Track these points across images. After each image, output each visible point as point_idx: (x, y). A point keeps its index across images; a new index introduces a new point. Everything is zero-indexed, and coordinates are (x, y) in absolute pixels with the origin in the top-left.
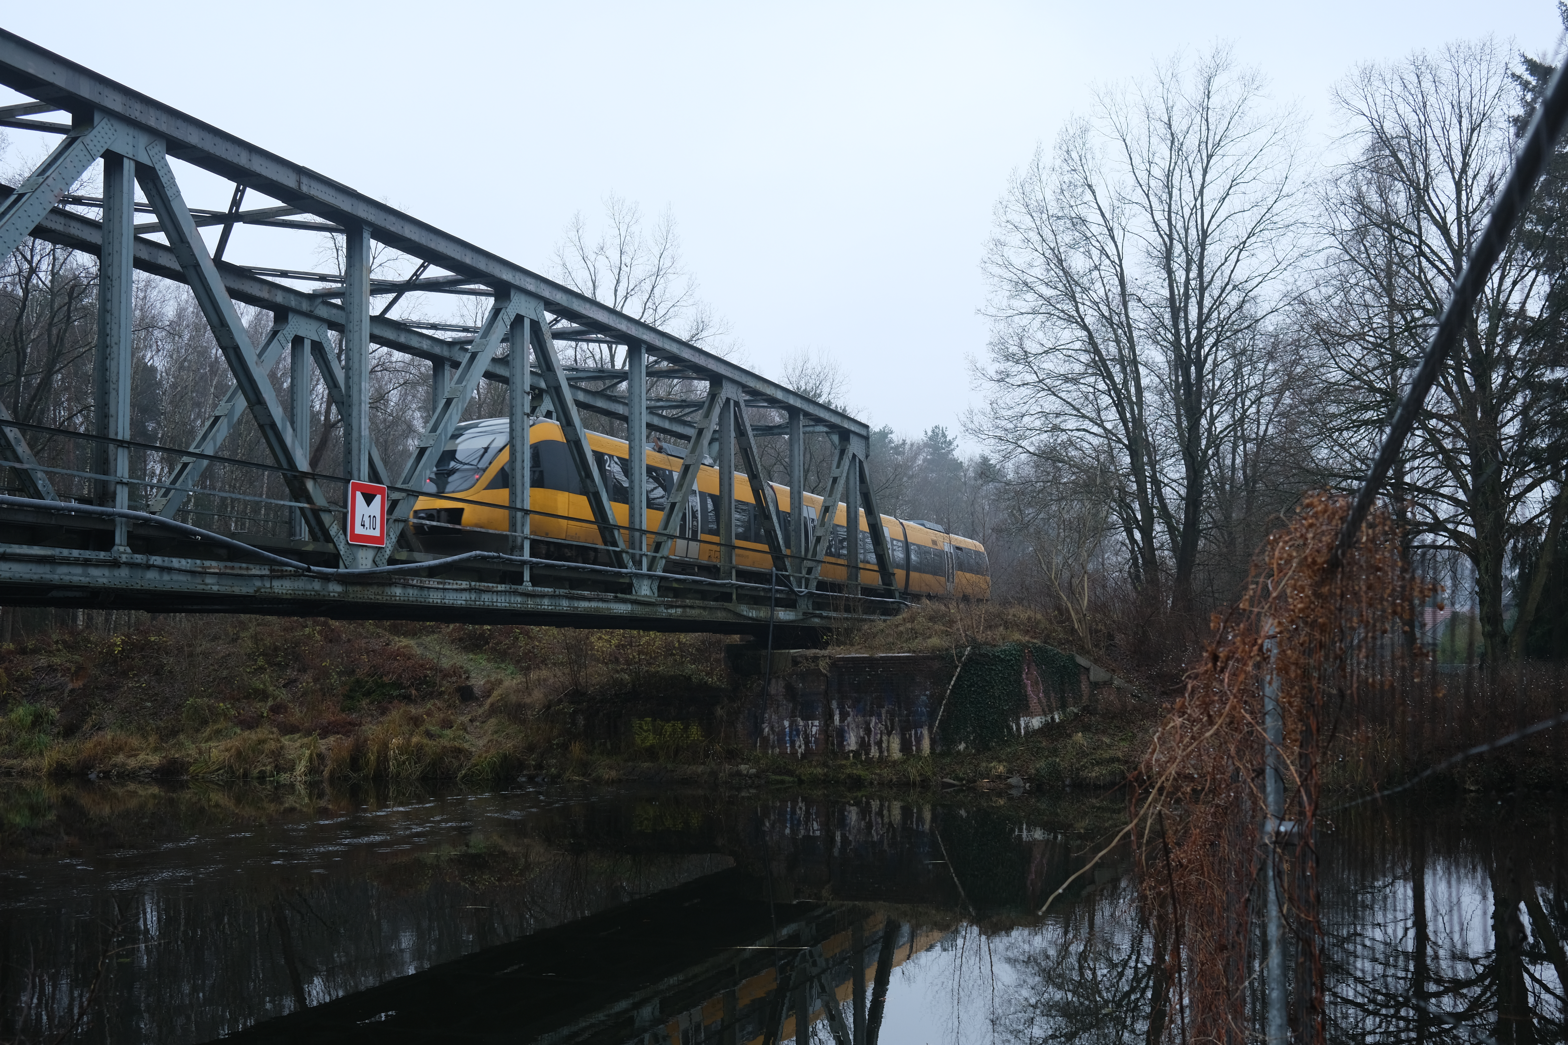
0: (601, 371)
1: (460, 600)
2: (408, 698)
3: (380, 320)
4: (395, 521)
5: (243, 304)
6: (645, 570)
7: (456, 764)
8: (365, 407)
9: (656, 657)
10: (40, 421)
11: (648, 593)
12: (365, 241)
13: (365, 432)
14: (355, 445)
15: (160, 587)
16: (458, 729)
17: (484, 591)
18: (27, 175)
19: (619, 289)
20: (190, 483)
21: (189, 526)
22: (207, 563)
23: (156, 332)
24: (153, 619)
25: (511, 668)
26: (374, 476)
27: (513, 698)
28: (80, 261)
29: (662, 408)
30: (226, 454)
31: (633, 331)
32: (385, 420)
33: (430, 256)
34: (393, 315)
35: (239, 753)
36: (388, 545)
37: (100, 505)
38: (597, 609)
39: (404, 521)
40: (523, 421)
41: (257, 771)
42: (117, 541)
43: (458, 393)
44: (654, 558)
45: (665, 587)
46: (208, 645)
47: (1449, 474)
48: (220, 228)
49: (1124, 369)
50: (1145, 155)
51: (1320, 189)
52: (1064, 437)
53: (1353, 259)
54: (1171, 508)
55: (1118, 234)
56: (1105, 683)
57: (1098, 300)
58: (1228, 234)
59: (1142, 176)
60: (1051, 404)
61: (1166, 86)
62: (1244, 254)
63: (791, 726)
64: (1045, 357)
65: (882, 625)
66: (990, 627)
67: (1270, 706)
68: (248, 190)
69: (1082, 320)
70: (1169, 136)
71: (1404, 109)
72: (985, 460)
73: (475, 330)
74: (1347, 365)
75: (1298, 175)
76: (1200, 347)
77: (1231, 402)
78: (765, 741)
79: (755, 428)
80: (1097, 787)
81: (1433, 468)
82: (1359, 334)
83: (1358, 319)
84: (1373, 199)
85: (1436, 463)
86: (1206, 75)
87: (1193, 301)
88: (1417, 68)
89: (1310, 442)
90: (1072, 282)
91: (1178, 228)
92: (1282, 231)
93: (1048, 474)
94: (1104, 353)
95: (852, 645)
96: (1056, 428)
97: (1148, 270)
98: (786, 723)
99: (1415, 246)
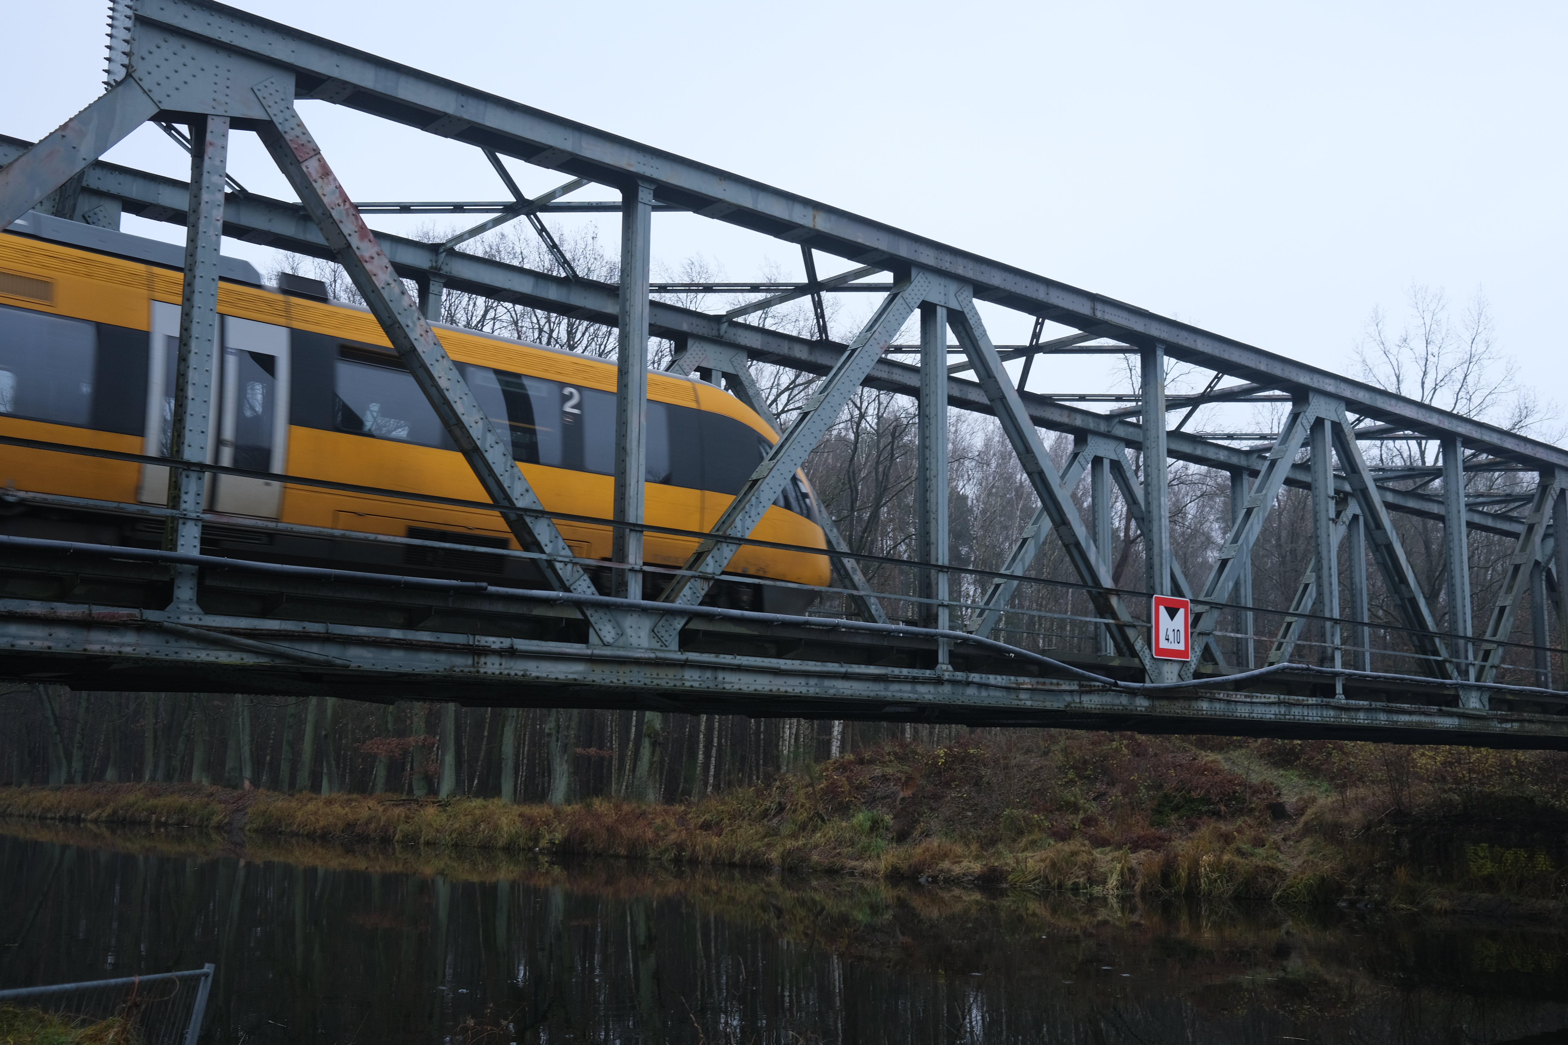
0: (1412, 469)
1: (1270, 713)
2: (1217, 815)
3: (1176, 434)
4: (1199, 634)
5: (1044, 430)
6: (1472, 681)
7: (1270, 884)
8: (1165, 522)
9: (1489, 777)
10: (870, 551)
11: (1478, 705)
12: (1158, 358)
13: (1166, 546)
14: (1156, 560)
15: (979, 703)
16: (1270, 848)
17: (1294, 705)
18: (857, 332)
19: (1427, 381)
20: (1002, 603)
21: (1001, 644)
22: (1021, 679)
23: (967, 463)
24: (971, 733)
25: (1325, 785)
26: (1177, 590)
27: (1329, 817)
28: (900, 404)
29: (1483, 504)
30: (1033, 574)
31: (1446, 424)
32: (1183, 533)
33: (1223, 367)
34: (1187, 429)
35: (1053, 864)
36: (1193, 659)
37: (924, 627)
38: (1419, 723)
39: (1208, 634)
40: (1328, 527)
41: (1071, 882)
42: (940, 659)
43: (1259, 503)
44: (1482, 668)
45: (1497, 699)
46: (1022, 758)
48: (1022, 360)
68: (1047, 322)
73: (1271, 437)
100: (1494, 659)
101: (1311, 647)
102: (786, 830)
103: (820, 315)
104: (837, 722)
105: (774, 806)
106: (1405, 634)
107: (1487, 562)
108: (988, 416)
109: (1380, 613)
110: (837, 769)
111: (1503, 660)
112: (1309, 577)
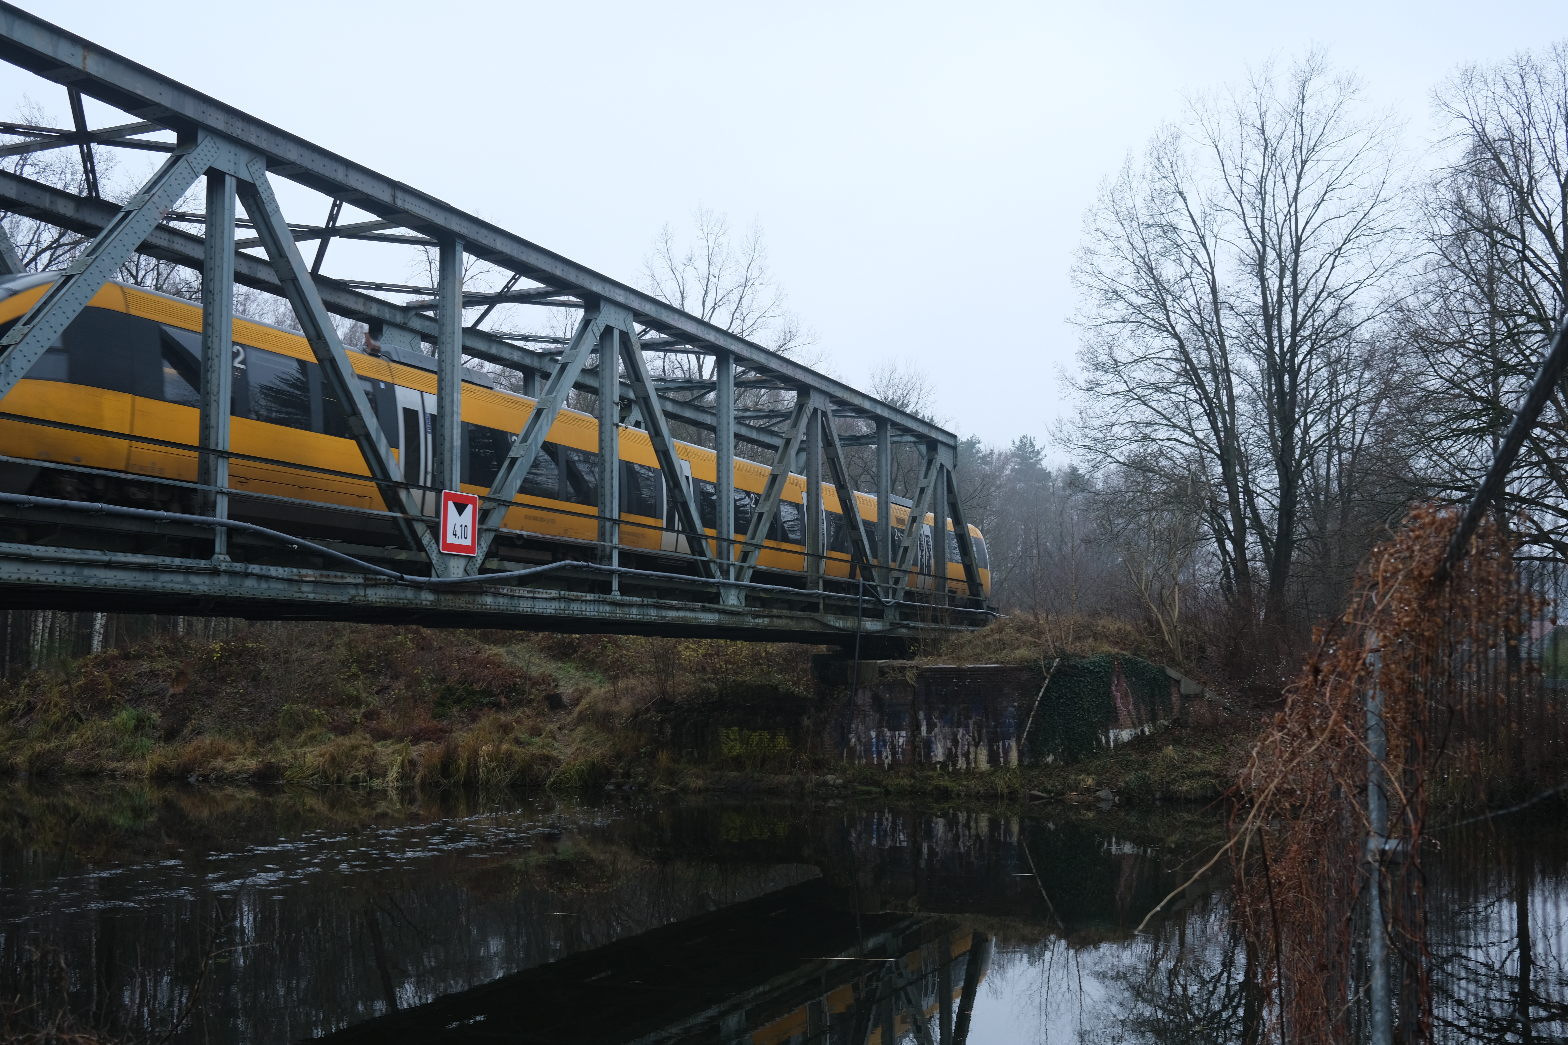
0: (690, 381)
1: (550, 608)
2: (498, 706)
3: (472, 331)
4: (487, 530)
5: (338, 317)
6: (732, 580)
7: (545, 771)
8: (457, 418)
9: (743, 667)
11: (735, 602)
12: (458, 254)
13: (457, 443)
14: (447, 455)
15: (258, 595)
16: (546, 737)
17: (573, 600)
18: (133, 192)
19: (707, 300)
21: (287, 535)
22: (304, 572)
24: (250, 626)
25: (600, 676)
27: (601, 707)
28: (183, 276)
29: (750, 418)
31: (722, 342)
33: (521, 269)
34: (484, 327)
35: (333, 759)
36: (479, 554)
37: (201, 515)
38: (685, 618)
40: (612, 431)
41: (351, 776)
42: (217, 549)
43: (549, 404)
44: (741, 568)
45: (752, 597)
46: (304, 652)
47: (1554, 484)
48: (318, 242)
49: (1215, 378)
50: (1238, 161)
51: (1418, 193)
52: (1154, 447)
53: (1453, 265)
54: (1264, 519)
55: (1210, 241)
56: (1196, 696)
57: (1189, 308)
58: (1323, 240)
59: (1235, 182)
60: (1142, 413)
61: (1259, 92)
62: (1339, 261)
63: (877, 736)
64: (1135, 367)
65: (969, 636)
66: (1078, 638)
67: (1372, 721)
68: (345, 205)
69: (1173, 328)
70: (1262, 142)
71: (1506, 110)
72: (1074, 470)
73: (564, 341)
74: (1446, 373)
75: (1395, 180)
76: (1294, 355)
77: (1325, 411)
78: (852, 751)
79: (842, 438)
80: (1188, 801)
81: (1537, 478)
82: (1459, 342)
83: (1458, 326)
84: (1474, 203)
85: (1539, 473)
86: (1300, 79)
87: (1287, 308)
88: (1521, 68)
89: (1407, 451)
90: (1163, 290)
91: (1271, 234)
92: (1379, 237)
93: (1138, 484)
94: (1195, 362)
95: (940, 656)
96: (1146, 438)
97: (1241, 278)
98: (873, 734)
99: (1518, 251)
102: (35, 731)
103: (90, 170)
104: (99, 615)
105: (21, 706)
108: (280, 298)
110: (98, 665)
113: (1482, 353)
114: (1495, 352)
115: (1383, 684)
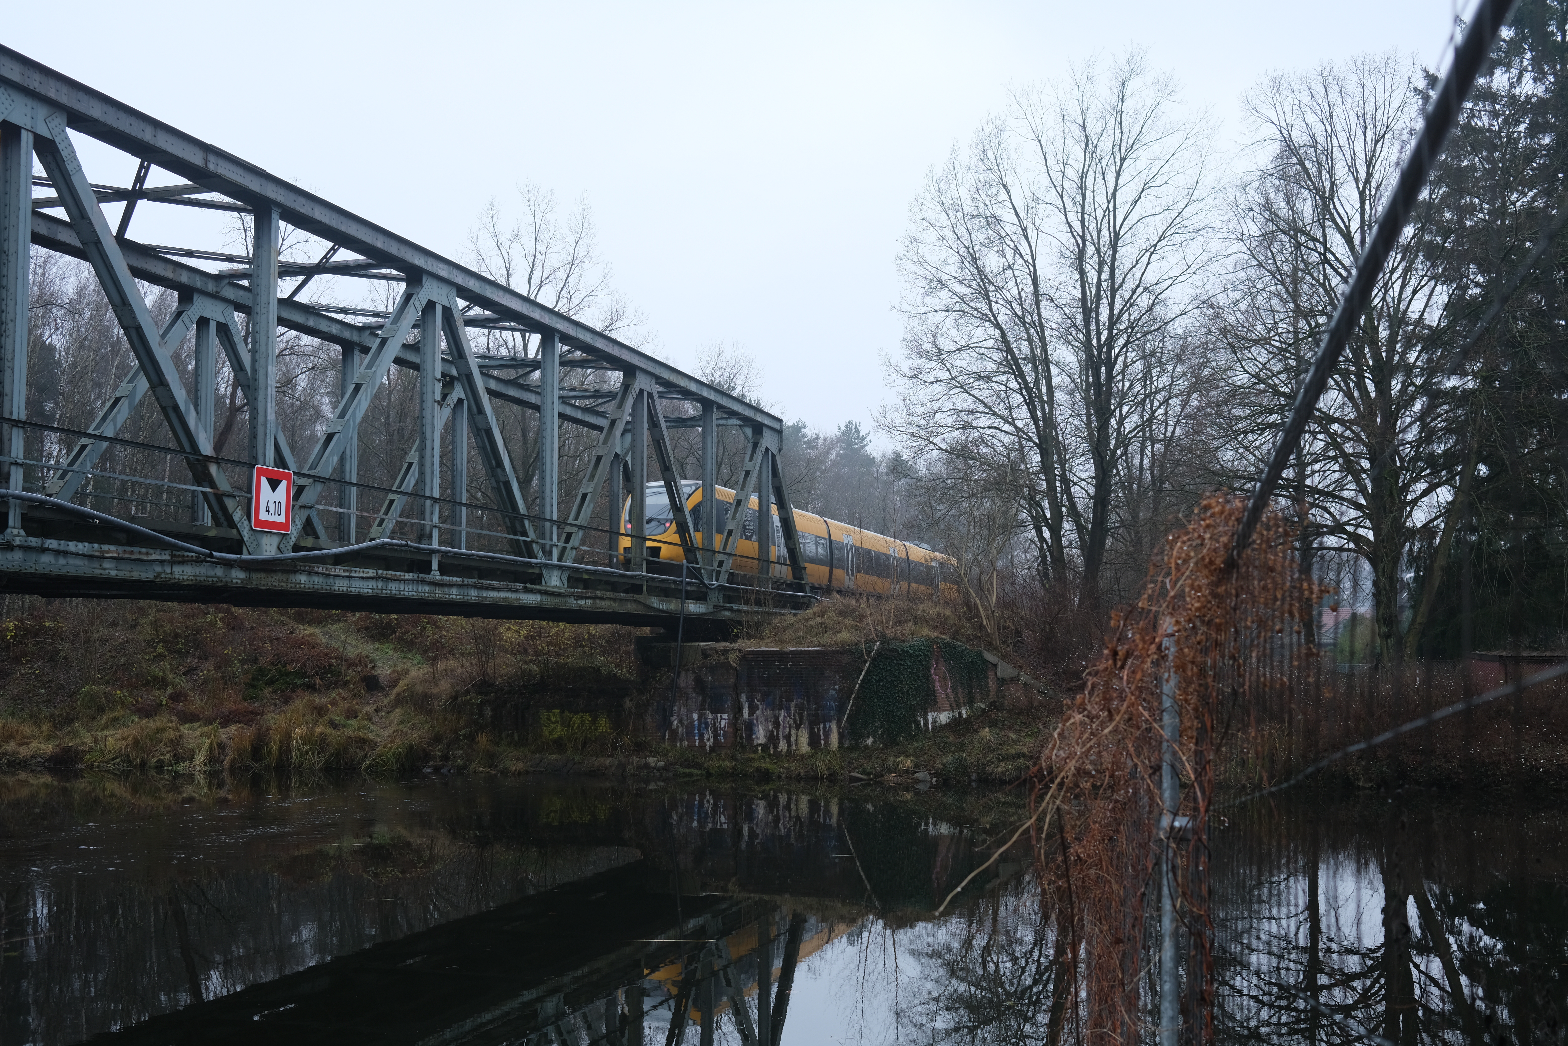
0: (514, 359)
1: (367, 588)
2: (312, 688)
3: (288, 303)
4: (301, 507)
5: (146, 284)
6: (555, 561)
7: (360, 754)
8: (272, 392)
9: (564, 650)
11: (558, 583)
12: (273, 222)
13: (271, 417)
14: (260, 430)
15: (55, 571)
16: (363, 719)
17: (391, 580)
19: (533, 277)
20: (89, 464)
21: (88, 509)
22: (105, 547)
23: (54, 310)
24: (48, 604)
25: (418, 657)
26: (280, 461)
27: (420, 689)
29: (575, 398)
30: (127, 436)
31: (547, 320)
32: (292, 405)
33: (340, 239)
34: (301, 298)
35: (136, 742)
36: (294, 532)
38: (506, 599)
39: (310, 508)
40: (433, 409)
41: (155, 760)
42: (11, 522)
43: (368, 379)
44: (564, 549)
45: (575, 578)
46: (106, 632)
47: (1350, 477)
48: (123, 205)
49: (1035, 368)
50: (1060, 157)
51: (1229, 194)
52: (975, 434)
53: (1260, 265)
54: (1080, 507)
55: (1032, 234)
56: (1012, 679)
57: (1011, 299)
58: (1140, 236)
59: (1057, 177)
60: (964, 401)
61: (1082, 89)
62: (1155, 257)
63: (699, 719)
64: (958, 355)
65: (792, 619)
66: (899, 622)
67: (1167, 703)
68: (153, 167)
69: (996, 318)
70: (1083, 138)
71: (1311, 118)
72: (898, 456)
73: (386, 315)
74: (1253, 369)
75: (1208, 181)
76: (1111, 347)
77: (1139, 403)
78: (674, 733)
79: (668, 420)
80: (1003, 782)
81: (1334, 471)
82: (1265, 339)
83: (1264, 324)
84: (1280, 205)
85: (1336, 467)
86: (1120, 79)
87: (1104, 302)
88: (1325, 79)
89: (1215, 443)
90: (986, 281)
91: (1091, 229)
92: (1192, 235)
93: (959, 471)
94: (1016, 352)
95: (762, 638)
96: (967, 426)
97: (1061, 271)
98: (695, 716)
99: (1320, 254)
100: (575, 541)
101: (413, 524)
106: (499, 515)
107: (576, 452)
108: (83, 262)
109: (479, 495)
111: (583, 543)
112: (413, 456)
113: (1286, 350)
114: (1297, 349)
115: (1177, 667)
